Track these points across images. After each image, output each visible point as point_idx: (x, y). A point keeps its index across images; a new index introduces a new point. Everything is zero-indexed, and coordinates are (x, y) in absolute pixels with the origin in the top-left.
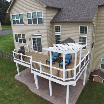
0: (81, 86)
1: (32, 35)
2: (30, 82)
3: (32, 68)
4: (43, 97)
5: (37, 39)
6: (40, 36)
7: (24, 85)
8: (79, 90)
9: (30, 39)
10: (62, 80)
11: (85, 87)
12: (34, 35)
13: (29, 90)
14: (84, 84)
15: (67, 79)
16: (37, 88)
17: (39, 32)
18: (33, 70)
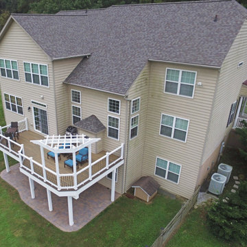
0: (108, 201)
1: (33, 102)
2: (24, 186)
3: (22, 165)
4: (38, 211)
5: (41, 110)
6: (45, 106)
7: (14, 189)
8: (100, 208)
9: (29, 108)
10: (56, 189)
11: (112, 205)
12: (35, 103)
13: (20, 199)
14: (113, 200)
15: (63, 188)
16: (33, 197)
17: (43, 98)
18: (22, 168)
